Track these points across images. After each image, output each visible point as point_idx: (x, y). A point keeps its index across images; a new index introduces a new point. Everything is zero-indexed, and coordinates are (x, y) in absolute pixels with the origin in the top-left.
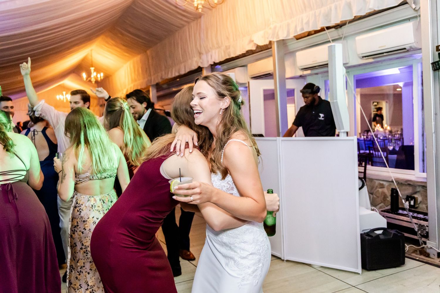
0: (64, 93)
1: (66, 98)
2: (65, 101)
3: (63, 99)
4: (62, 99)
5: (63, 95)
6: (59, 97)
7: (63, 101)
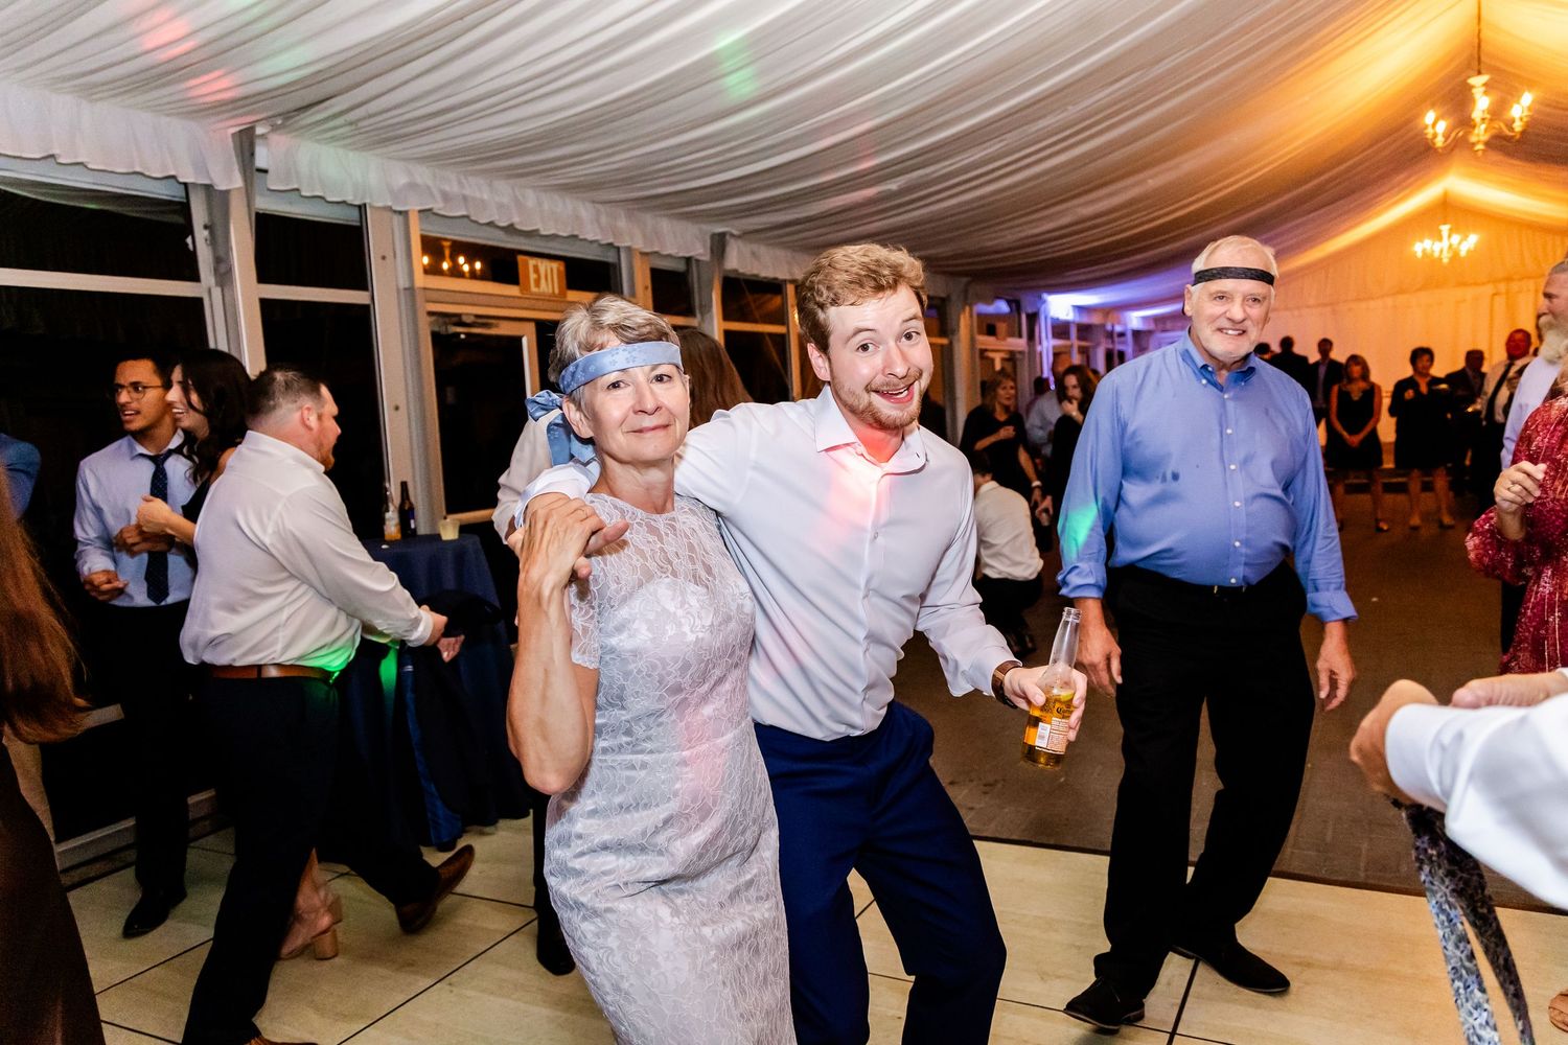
0: (1445, 229)
1: (1450, 246)
2: (1445, 261)
3: (1441, 251)
4: (1436, 254)
5: (1440, 238)
6: (1421, 247)
7: (1440, 259)
